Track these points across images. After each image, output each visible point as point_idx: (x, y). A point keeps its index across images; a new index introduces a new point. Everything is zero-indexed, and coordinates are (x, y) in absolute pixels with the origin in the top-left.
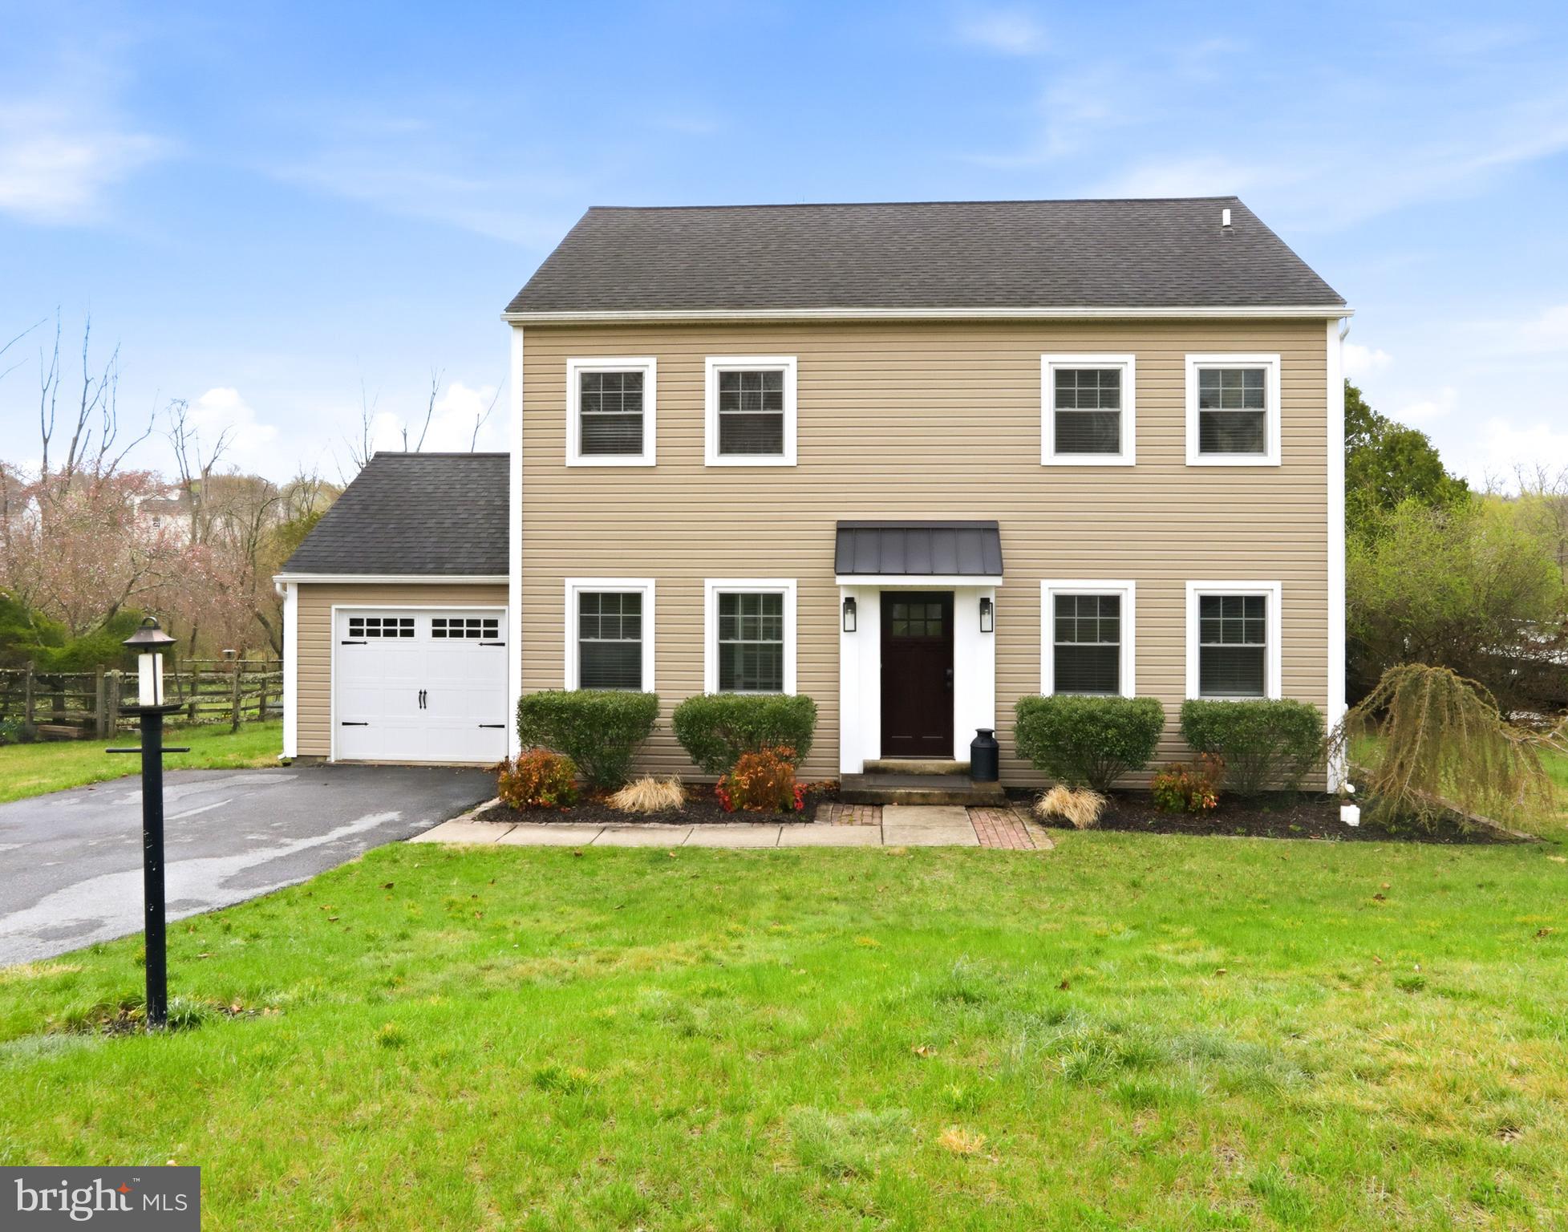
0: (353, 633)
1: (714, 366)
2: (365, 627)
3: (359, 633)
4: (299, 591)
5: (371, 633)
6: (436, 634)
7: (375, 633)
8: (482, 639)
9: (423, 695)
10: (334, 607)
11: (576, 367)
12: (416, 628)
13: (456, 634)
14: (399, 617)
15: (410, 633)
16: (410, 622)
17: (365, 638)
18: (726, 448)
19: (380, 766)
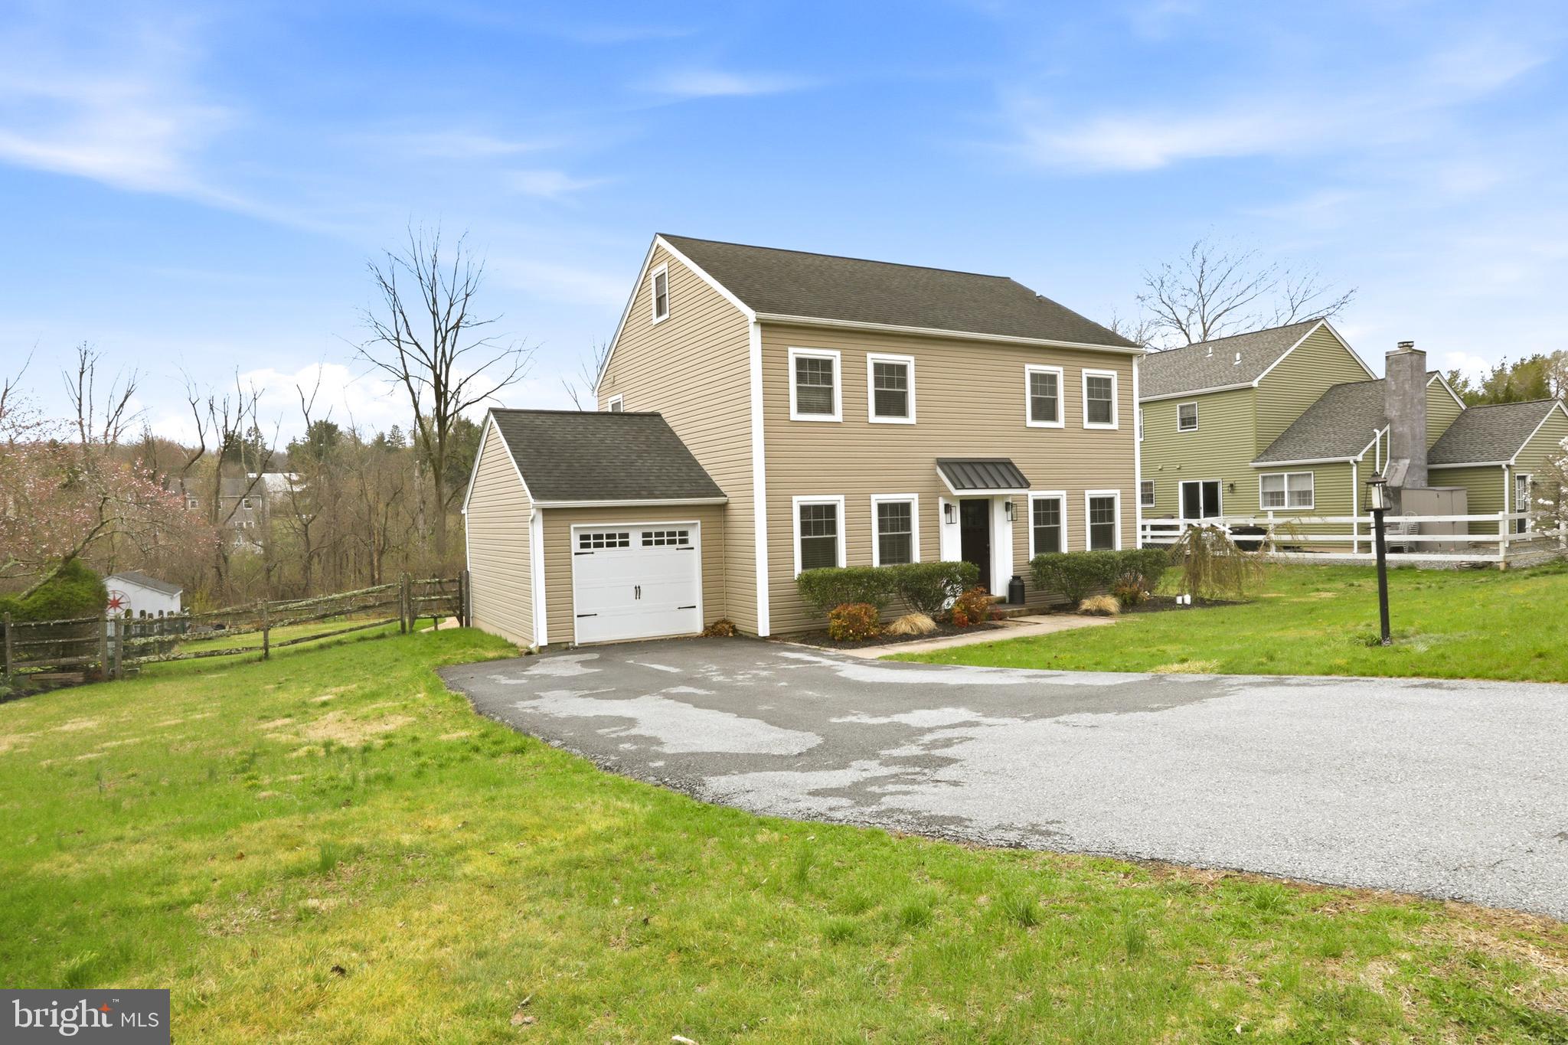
0: (583, 546)
1: (873, 358)
2: (592, 541)
3: (587, 546)
4: (544, 515)
5: (597, 545)
6: (645, 543)
7: (600, 545)
8: (678, 545)
9: (638, 589)
10: (572, 526)
11: (794, 353)
12: (631, 539)
13: (660, 543)
14: (617, 532)
15: (626, 544)
16: (626, 536)
17: (592, 549)
18: (879, 412)
19: (608, 645)
